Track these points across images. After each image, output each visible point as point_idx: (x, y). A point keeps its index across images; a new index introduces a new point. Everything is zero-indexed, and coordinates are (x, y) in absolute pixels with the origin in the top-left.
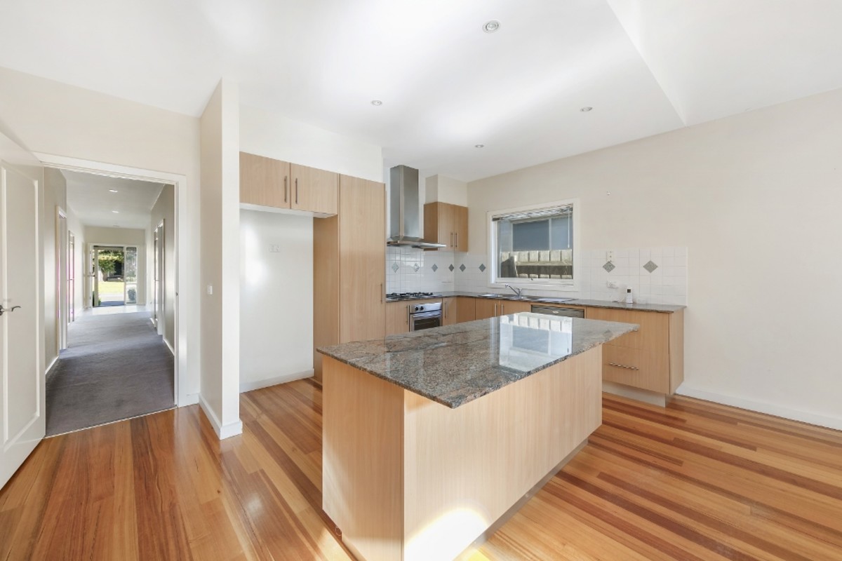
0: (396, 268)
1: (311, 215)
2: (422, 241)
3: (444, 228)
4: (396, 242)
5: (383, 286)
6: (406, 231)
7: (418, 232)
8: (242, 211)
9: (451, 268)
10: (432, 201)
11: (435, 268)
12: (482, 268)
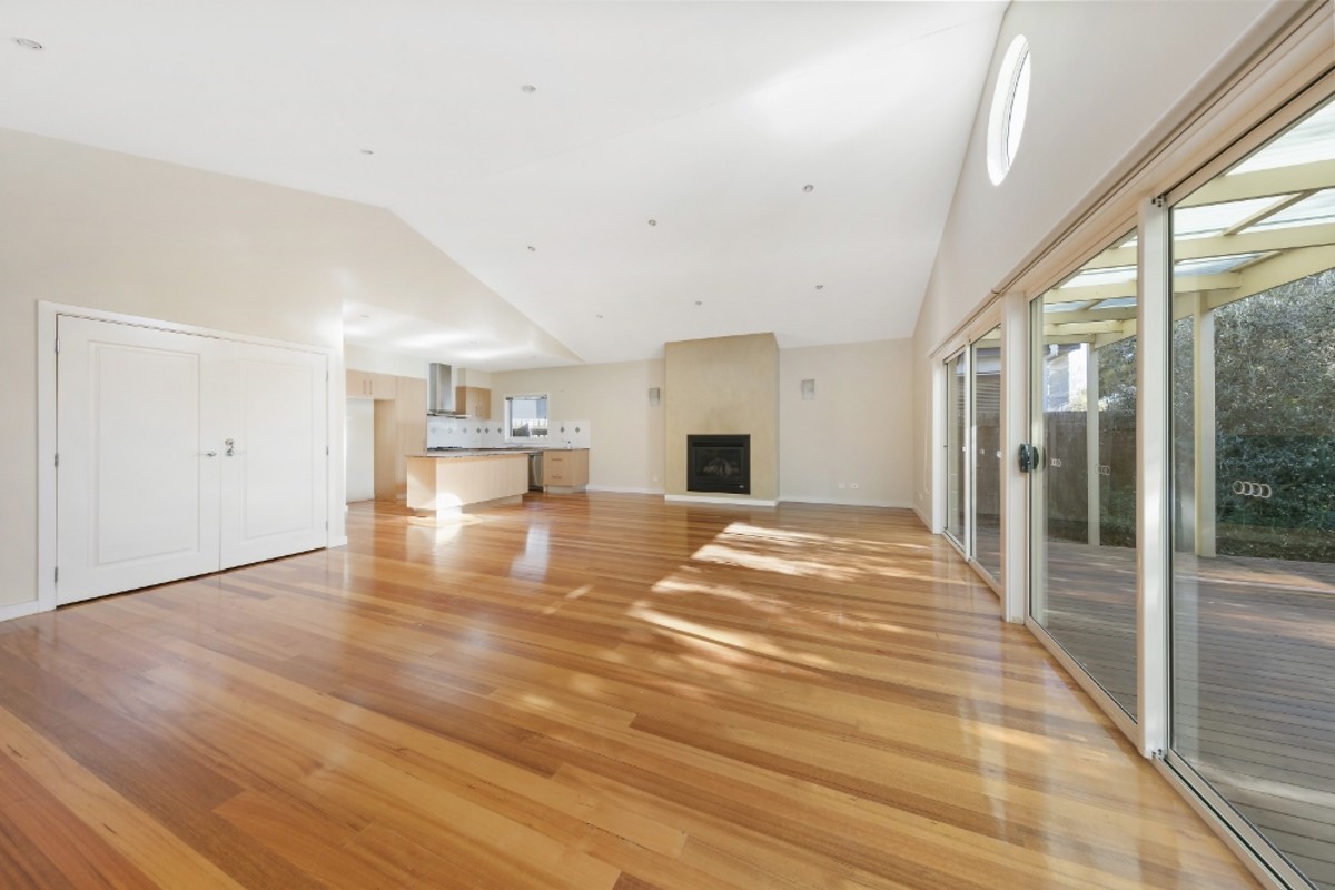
0: (434, 430)
1: (372, 398)
2: (454, 413)
3: (470, 405)
4: (434, 413)
5: (425, 442)
6: (442, 405)
7: (452, 406)
8: (348, 399)
9: (479, 431)
10: (461, 385)
11: (465, 431)
12: (500, 430)
